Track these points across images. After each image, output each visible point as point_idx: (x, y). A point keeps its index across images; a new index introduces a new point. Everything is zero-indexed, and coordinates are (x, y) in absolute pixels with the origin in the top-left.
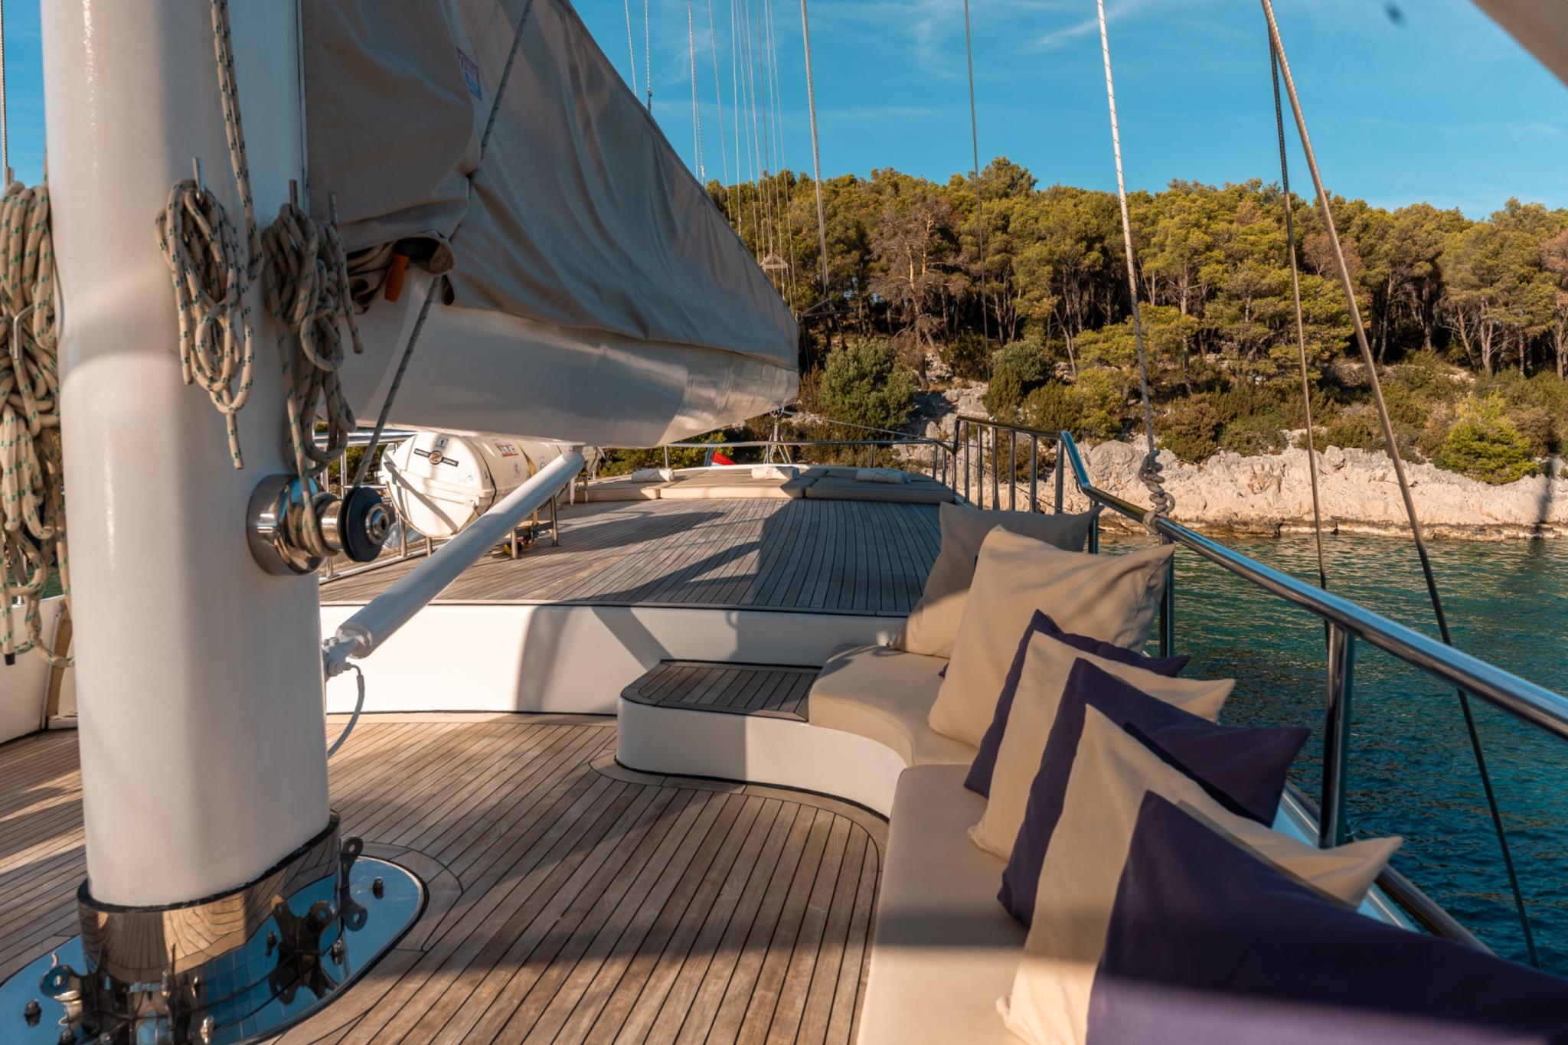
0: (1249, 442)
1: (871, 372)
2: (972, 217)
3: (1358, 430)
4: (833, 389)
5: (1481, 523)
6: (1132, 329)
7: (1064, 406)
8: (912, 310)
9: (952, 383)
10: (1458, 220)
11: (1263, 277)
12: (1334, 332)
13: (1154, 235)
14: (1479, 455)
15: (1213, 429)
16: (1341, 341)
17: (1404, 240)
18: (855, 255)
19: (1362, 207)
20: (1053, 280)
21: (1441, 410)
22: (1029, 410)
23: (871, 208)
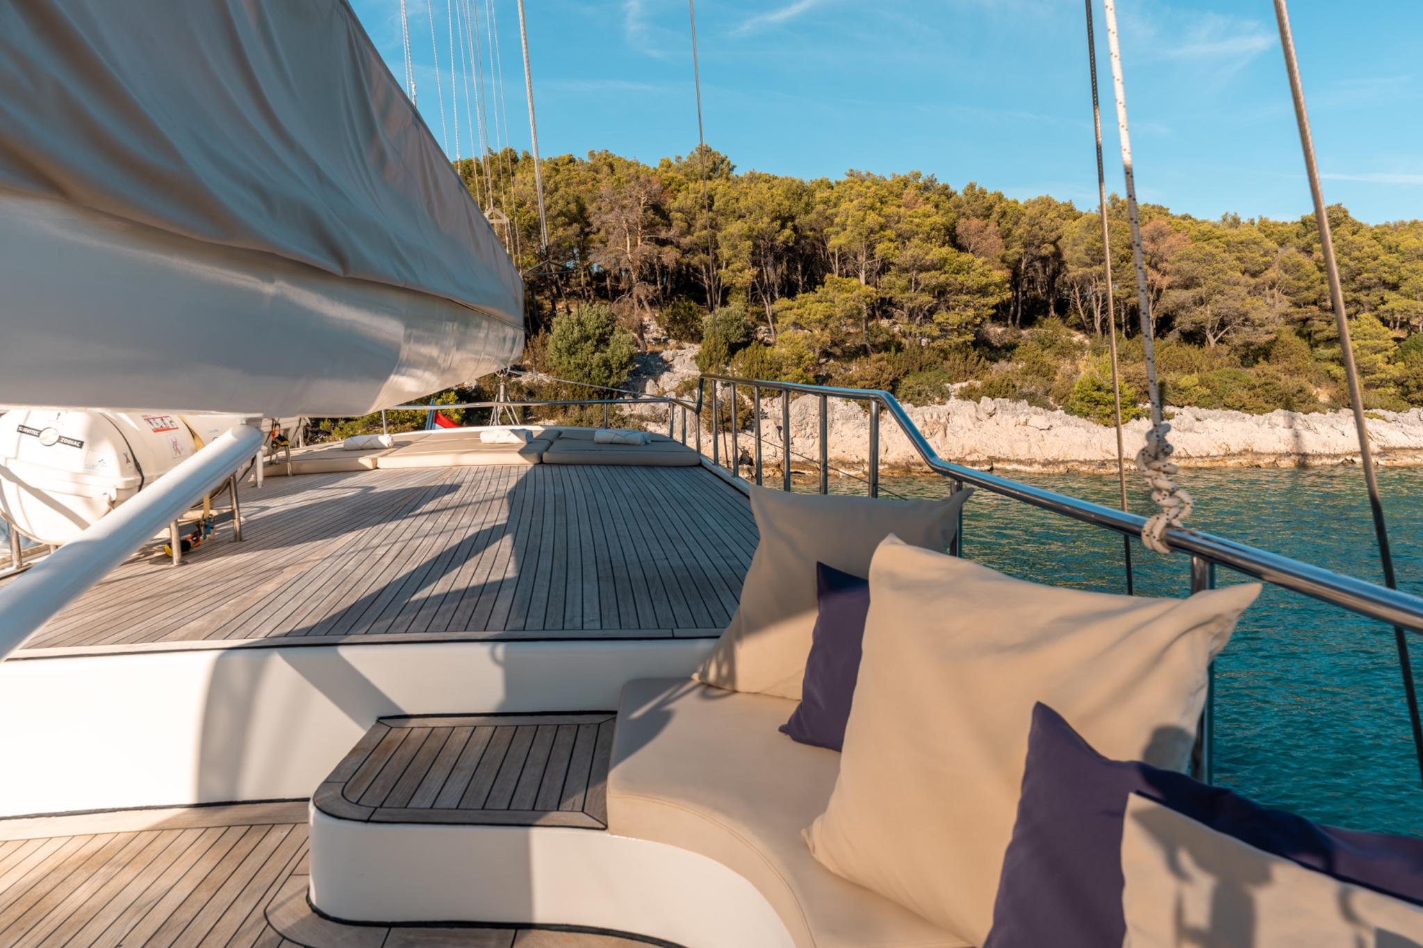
0: (919, 394)
1: (594, 334)
2: (681, 196)
3: (1005, 384)
4: (559, 350)
5: (1102, 459)
6: (821, 297)
7: (766, 365)
8: (630, 279)
9: (668, 344)
10: (1072, 210)
11: (927, 254)
12: (984, 301)
13: (836, 216)
14: (1098, 403)
15: (891, 384)
16: (989, 308)
17: (1033, 225)
18: (576, 227)
19: (1000, 197)
20: (753, 254)
21: (1066, 366)
22: (736, 368)
23: (589, 185)
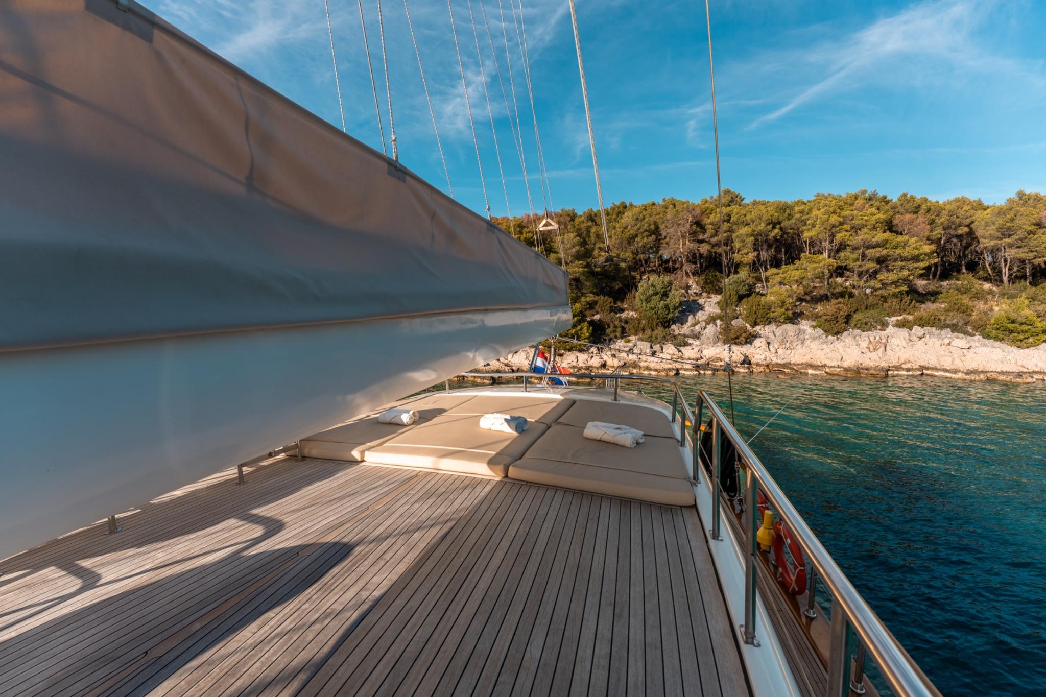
0: (866, 324)
1: (660, 292)
2: (712, 216)
3: (932, 318)
4: (641, 300)
5: (1018, 371)
6: (798, 267)
7: (761, 307)
8: (682, 262)
9: (702, 295)
10: (980, 204)
11: (873, 238)
12: (915, 265)
13: (808, 219)
14: (1012, 332)
15: (846, 318)
16: (920, 269)
17: (951, 216)
18: (654, 237)
19: (926, 200)
20: (754, 244)
21: (981, 306)
22: (742, 309)
23: (662, 215)
